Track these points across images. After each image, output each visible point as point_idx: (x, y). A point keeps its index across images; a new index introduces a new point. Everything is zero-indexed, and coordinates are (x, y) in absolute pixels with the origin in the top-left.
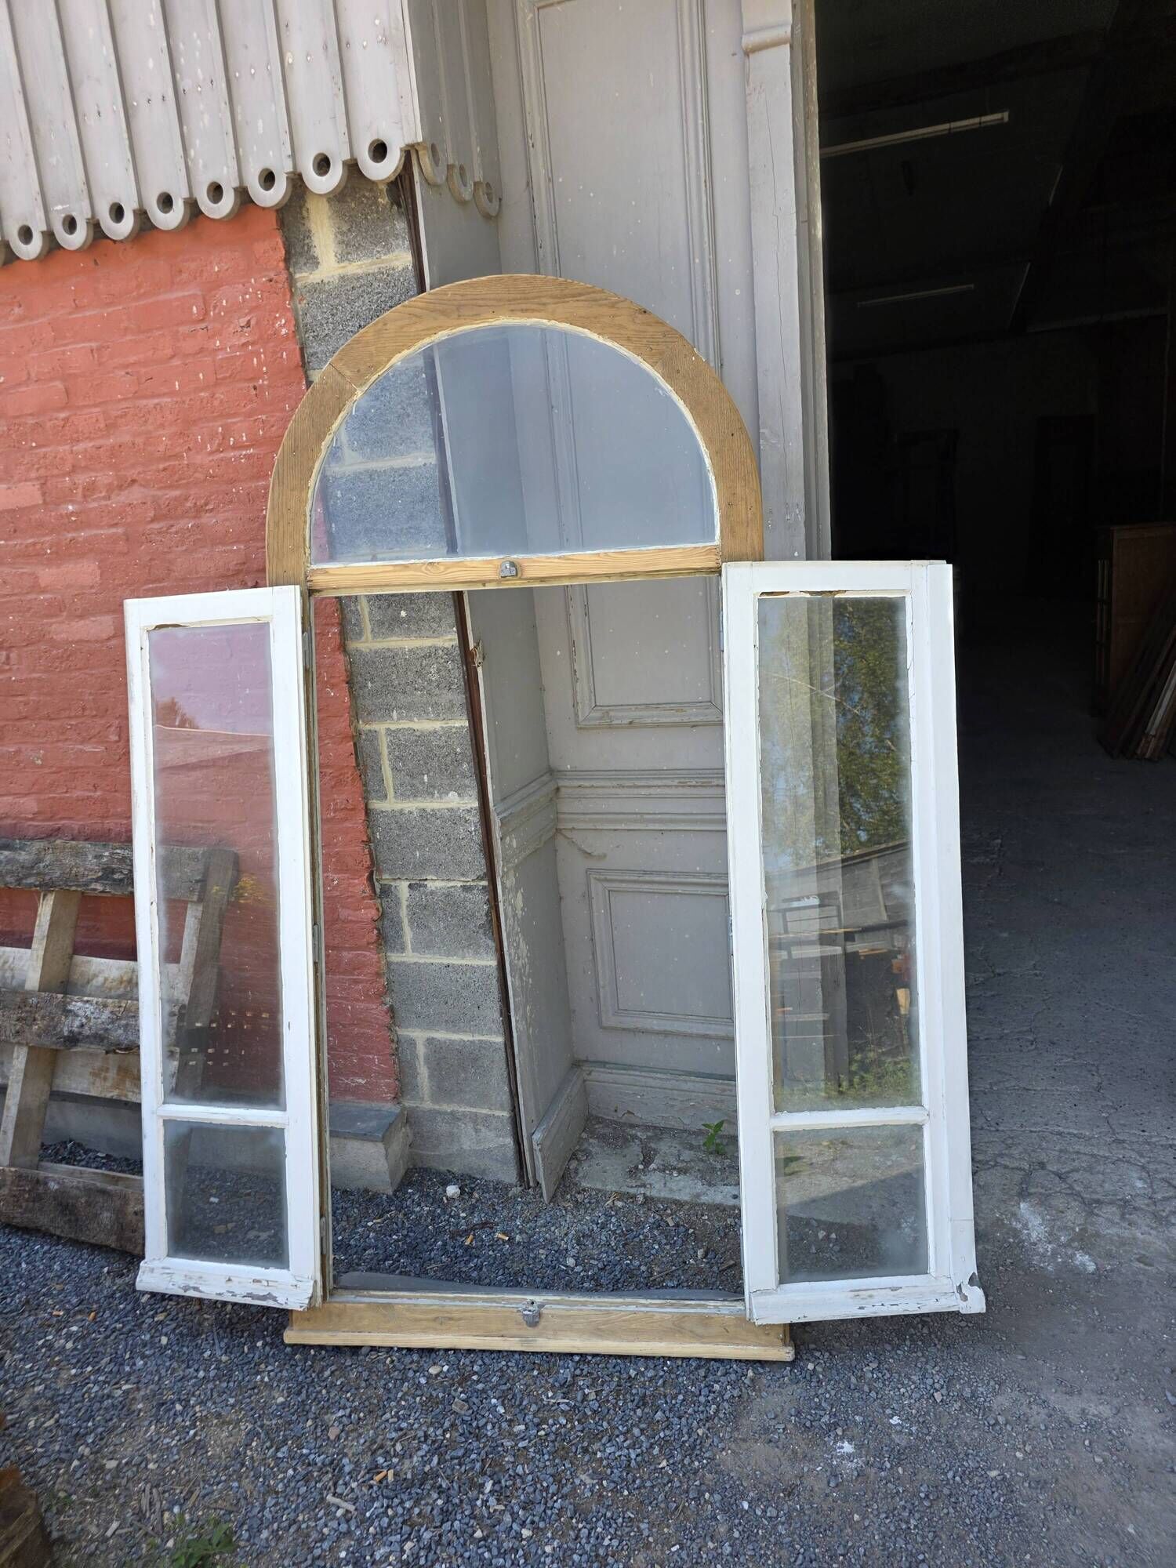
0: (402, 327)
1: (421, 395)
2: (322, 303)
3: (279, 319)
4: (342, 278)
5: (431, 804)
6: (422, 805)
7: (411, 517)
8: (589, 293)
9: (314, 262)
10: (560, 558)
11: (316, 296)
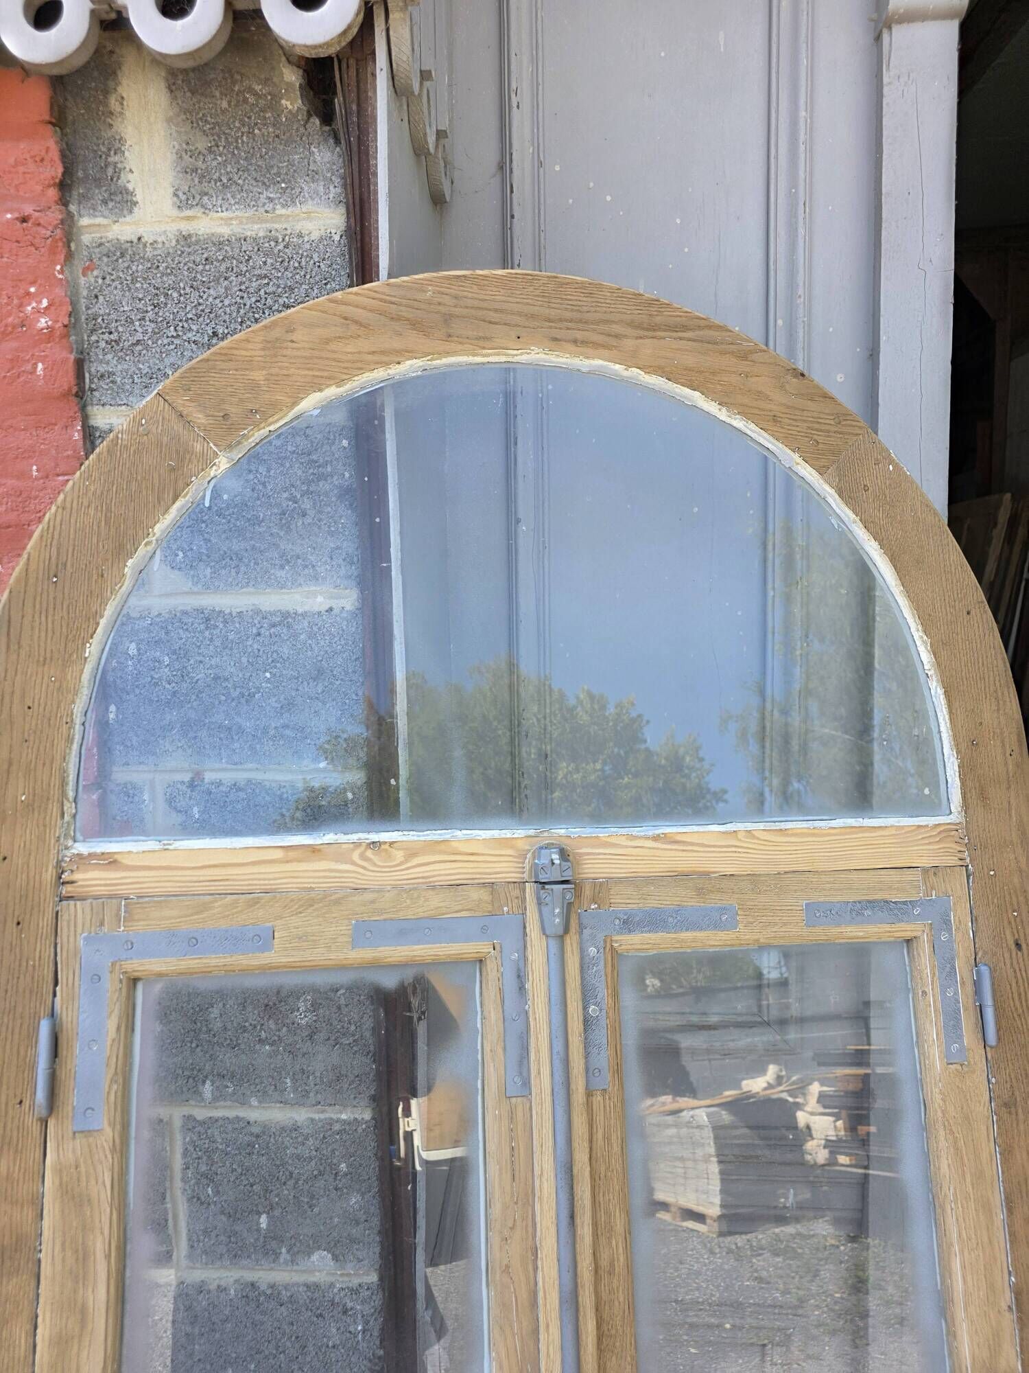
0: (328, 341)
1: (336, 480)
2: (134, 281)
3: (37, 297)
4: (185, 239)
5: (267, 1275)
6: (249, 1276)
7: (289, 706)
8: (700, 328)
9: (122, 201)
10: (656, 838)
11: (122, 264)
